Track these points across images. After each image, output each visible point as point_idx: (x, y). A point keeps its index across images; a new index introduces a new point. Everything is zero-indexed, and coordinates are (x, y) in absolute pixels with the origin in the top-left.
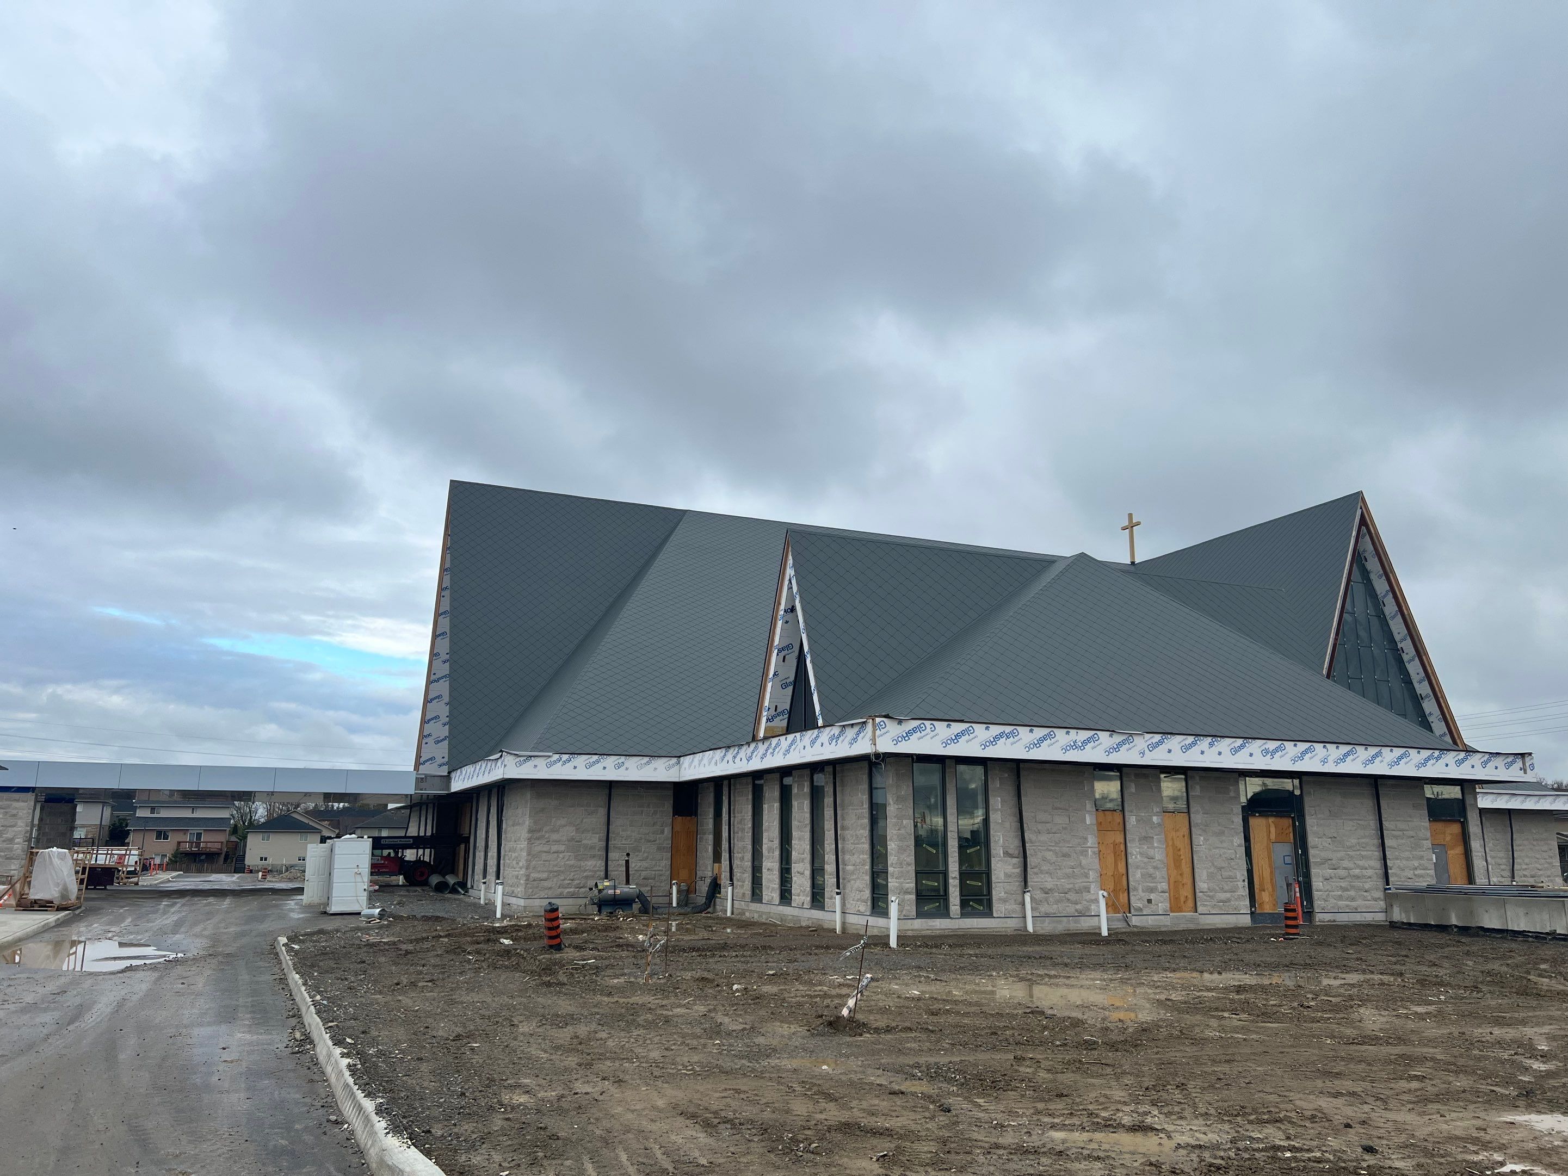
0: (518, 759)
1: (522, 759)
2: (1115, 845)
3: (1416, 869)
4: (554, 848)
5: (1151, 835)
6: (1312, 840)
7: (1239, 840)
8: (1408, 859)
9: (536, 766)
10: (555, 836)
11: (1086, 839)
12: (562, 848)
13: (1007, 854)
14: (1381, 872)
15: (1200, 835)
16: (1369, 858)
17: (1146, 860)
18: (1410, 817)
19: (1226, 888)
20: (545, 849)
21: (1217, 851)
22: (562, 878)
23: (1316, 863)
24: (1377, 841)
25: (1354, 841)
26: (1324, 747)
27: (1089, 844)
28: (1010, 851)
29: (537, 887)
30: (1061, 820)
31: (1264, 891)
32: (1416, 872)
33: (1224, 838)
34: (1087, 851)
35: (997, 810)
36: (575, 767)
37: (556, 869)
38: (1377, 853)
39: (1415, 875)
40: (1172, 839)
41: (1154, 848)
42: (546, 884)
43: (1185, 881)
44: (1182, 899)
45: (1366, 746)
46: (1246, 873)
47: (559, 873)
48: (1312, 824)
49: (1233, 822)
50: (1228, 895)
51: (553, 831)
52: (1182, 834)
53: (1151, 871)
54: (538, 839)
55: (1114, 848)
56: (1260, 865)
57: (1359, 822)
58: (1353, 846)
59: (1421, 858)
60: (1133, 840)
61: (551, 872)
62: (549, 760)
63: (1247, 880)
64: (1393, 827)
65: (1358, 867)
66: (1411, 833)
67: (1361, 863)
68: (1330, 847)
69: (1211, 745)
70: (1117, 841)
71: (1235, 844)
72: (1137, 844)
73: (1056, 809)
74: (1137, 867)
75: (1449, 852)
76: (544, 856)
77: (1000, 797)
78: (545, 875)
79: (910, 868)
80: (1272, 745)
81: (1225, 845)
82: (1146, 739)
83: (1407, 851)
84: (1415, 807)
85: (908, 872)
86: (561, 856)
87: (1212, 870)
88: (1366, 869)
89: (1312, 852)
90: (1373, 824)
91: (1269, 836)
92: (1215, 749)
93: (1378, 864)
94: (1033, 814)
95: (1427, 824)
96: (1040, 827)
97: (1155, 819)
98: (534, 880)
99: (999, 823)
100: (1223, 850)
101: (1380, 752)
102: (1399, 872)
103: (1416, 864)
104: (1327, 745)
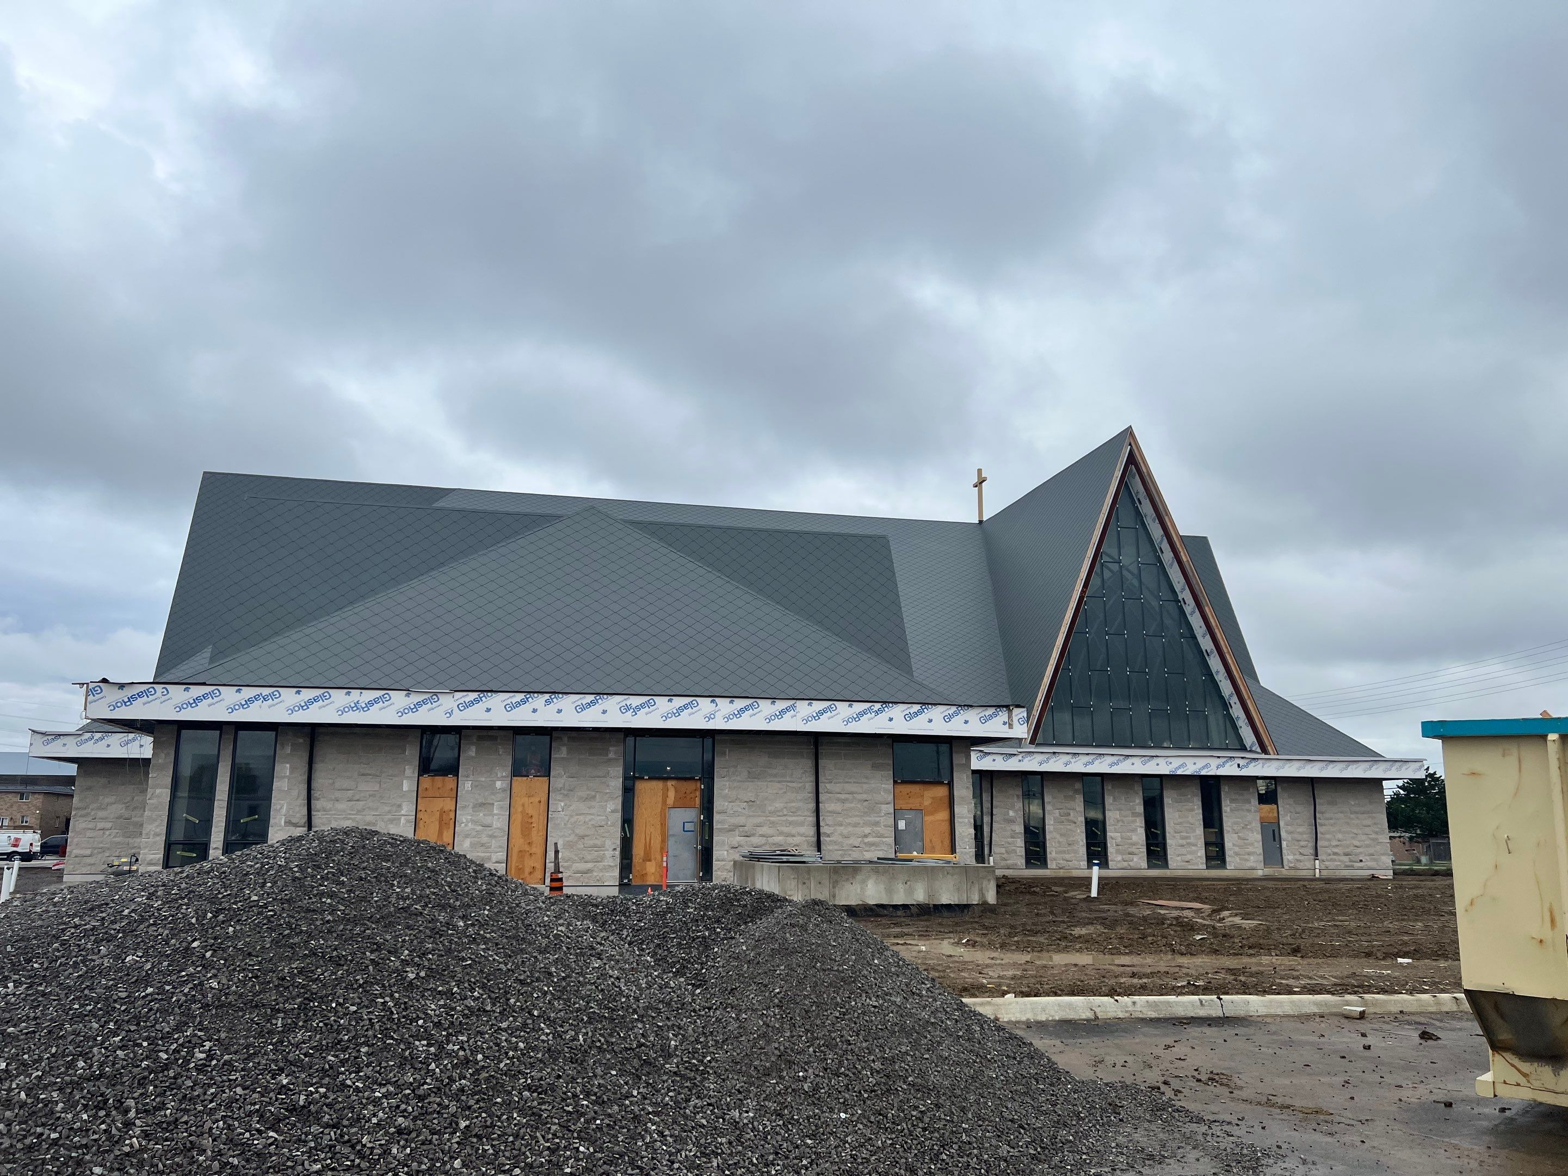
0: (46, 738)
1: (50, 738)
2: (442, 812)
3: (866, 836)
4: (100, 825)
5: (491, 802)
6: (718, 804)
7: (614, 805)
8: (856, 825)
9: (65, 745)
10: (101, 814)
11: (400, 806)
12: (109, 825)
13: (289, 823)
14: (815, 839)
15: (560, 800)
16: (801, 824)
17: (479, 828)
18: (867, 778)
19: (589, 857)
20: (90, 826)
21: (581, 818)
22: (107, 855)
23: (720, 830)
24: (812, 805)
25: (778, 805)
26: (712, 701)
27: (403, 812)
28: (294, 821)
29: (79, 864)
30: (367, 786)
31: (650, 860)
32: (866, 840)
33: (593, 803)
34: (400, 819)
35: (284, 777)
36: (108, 746)
37: (101, 845)
38: (811, 819)
39: (865, 843)
40: (523, 805)
41: (493, 815)
42: (88, 860)
43: (534, 850)
44: (527, 870)
45: (773, 699)
46: (618, 842)
47: (103, 850)
48: (721, 787)
49: (608, 786)
50: (590, 865)
51: (100, 808)
52: (539, 799)
53: (485, 839)
54: (81, 816)
55: (441, 816)
56: (648, 832)
57: (789, 784)
58: (779, 811)
59: (877, 824)
60: (464, 807)
61: (95, 848)
62: (79, 739)
63: (619, 849)
64: (838, 790)
65: (781, 833)
66: (865, 796)
67: (785, 829)
68: (746, 812)
69: (548, 702)
70: (446, 809)
71: (609, 810)
72: (471, 811)
73: (363, 775)
74: (467, 836)
75: (926, 818)
76: (89, 834)
77: (287, 763)
78: (88, 852)
79: (158, 838)
80: (635, 701)
81: (593, 811)
82: (455, 698)
83: (857, 816)
84: (875, 767)
85: (155, 843)
86: (107, 833)
87: (572, 838)
88: (793, 836)
89: (716, 817)
90: (810, 786)
91: (664, 802)
92: (553, 707)
93: (812, 831)
94: (331, 781)
95: (889, 785)
96: (338, 794)
97: (499, 784)
98: (76, 857)
99: (284, 791)
100: (590, 817)
101: (793, 707)
102: (840, 840)
103: (867, 830)
104: (717, 699)
